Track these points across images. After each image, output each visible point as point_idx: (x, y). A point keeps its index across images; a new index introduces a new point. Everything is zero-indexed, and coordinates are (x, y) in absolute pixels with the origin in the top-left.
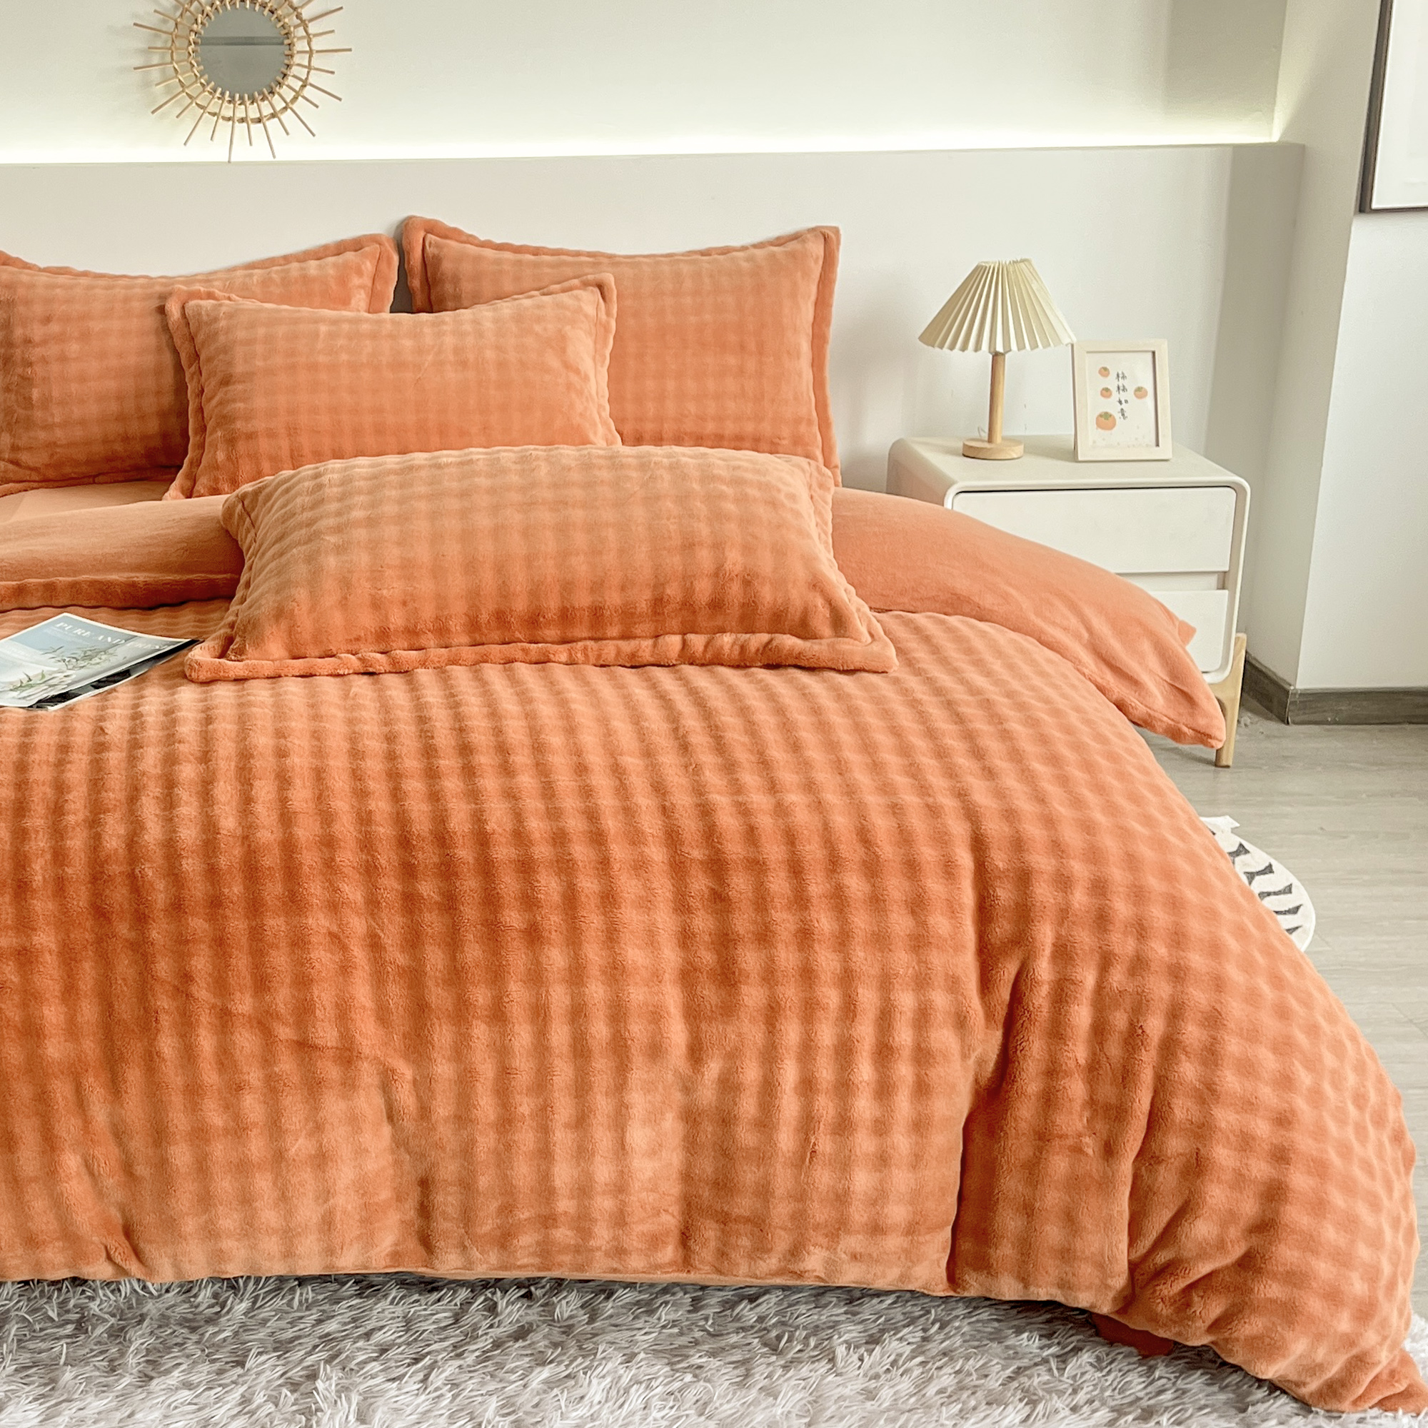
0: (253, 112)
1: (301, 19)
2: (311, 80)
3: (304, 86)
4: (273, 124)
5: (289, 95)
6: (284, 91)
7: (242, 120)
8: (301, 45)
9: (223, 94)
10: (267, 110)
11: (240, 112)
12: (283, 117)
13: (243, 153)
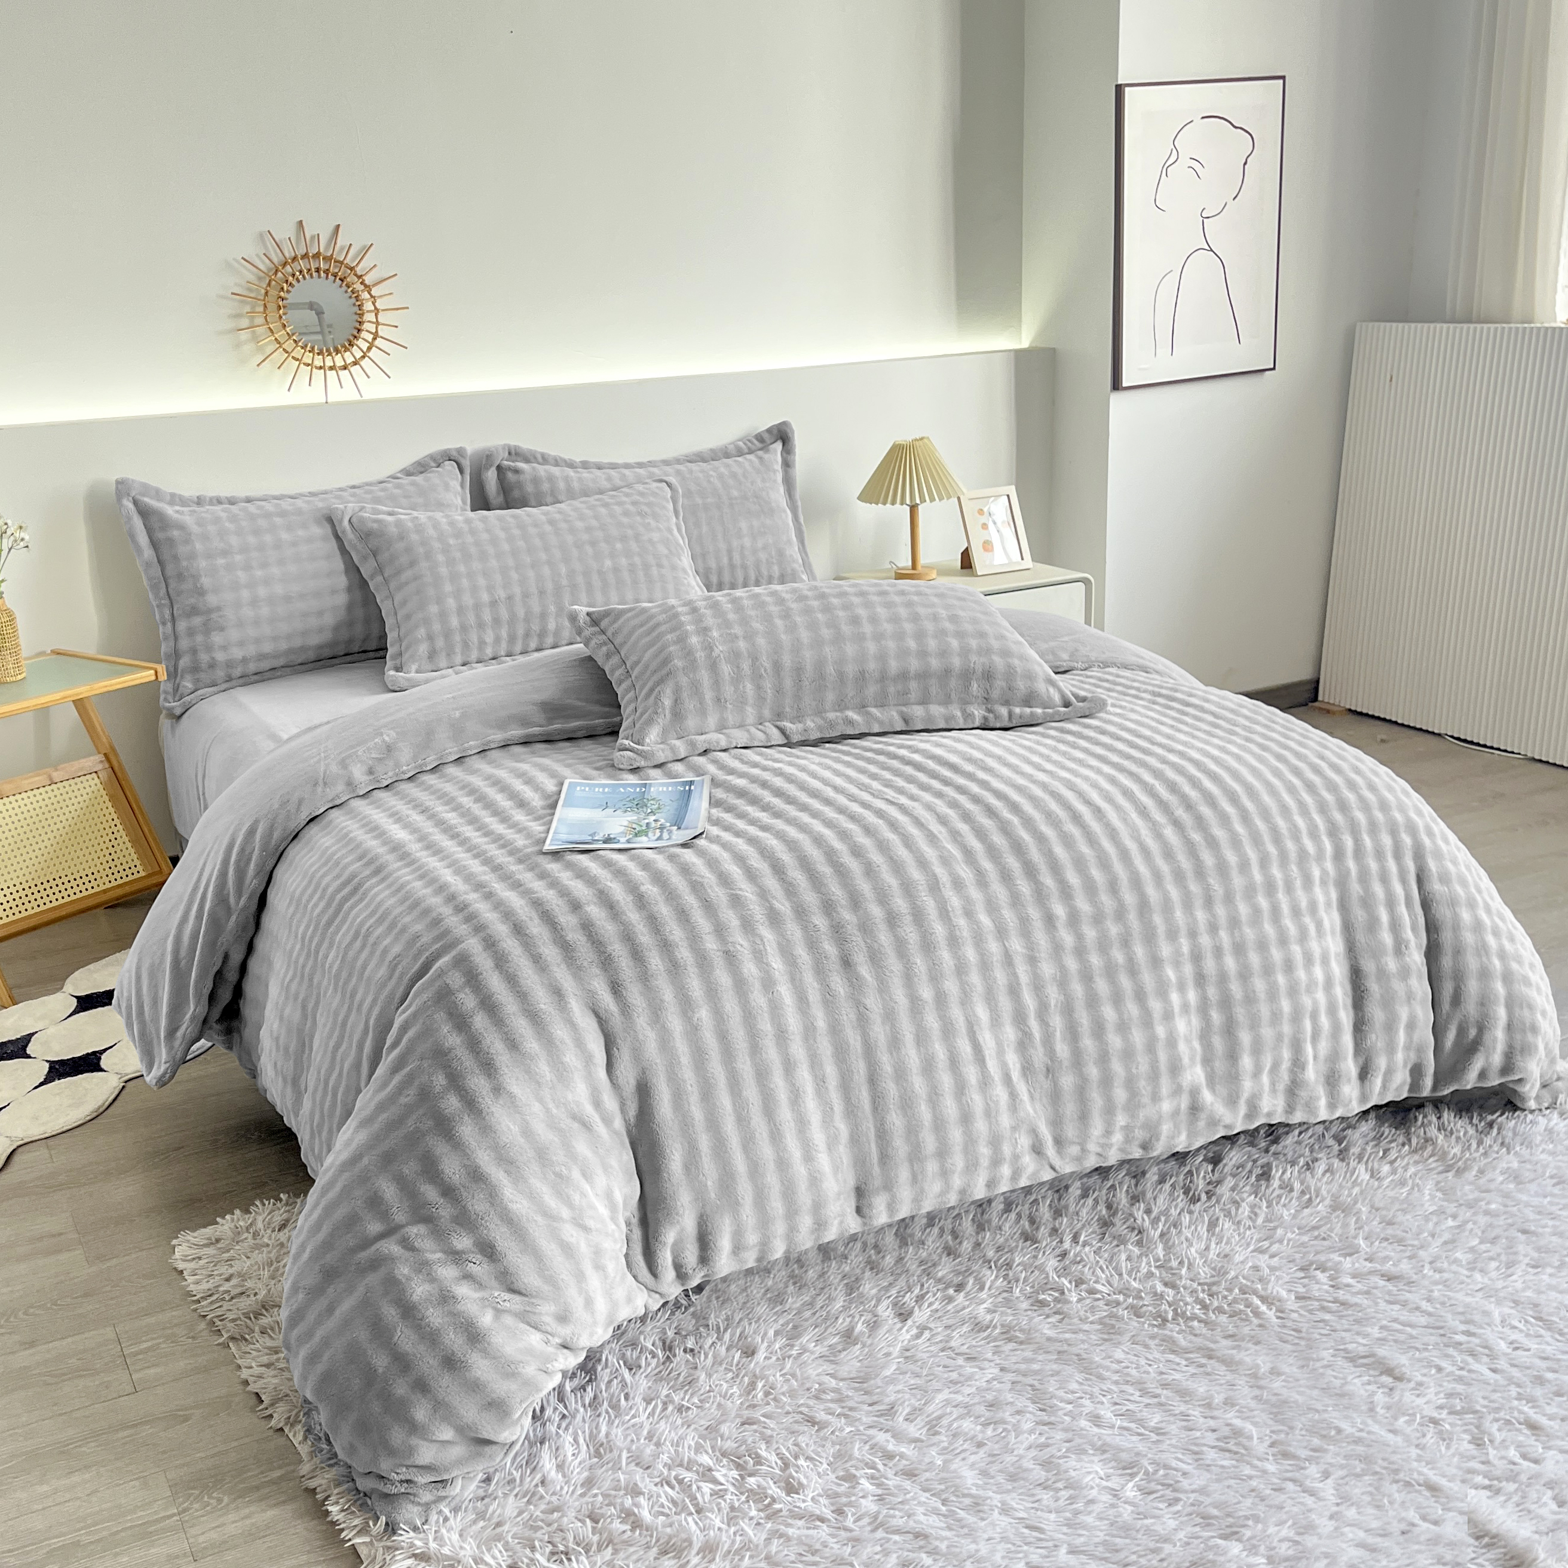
0: (339, 361)
1: (366, 286)
2: (380, 333)
3: (374, 339)
4: (355, 369)
5: (364, 346)
6: (360, 342)
7: (331, 368)
8: (368, 306)
9: (313, 348)
10: (350, 359)
11: (329, 362)
12: (362, 363)
13: (336, 395)
